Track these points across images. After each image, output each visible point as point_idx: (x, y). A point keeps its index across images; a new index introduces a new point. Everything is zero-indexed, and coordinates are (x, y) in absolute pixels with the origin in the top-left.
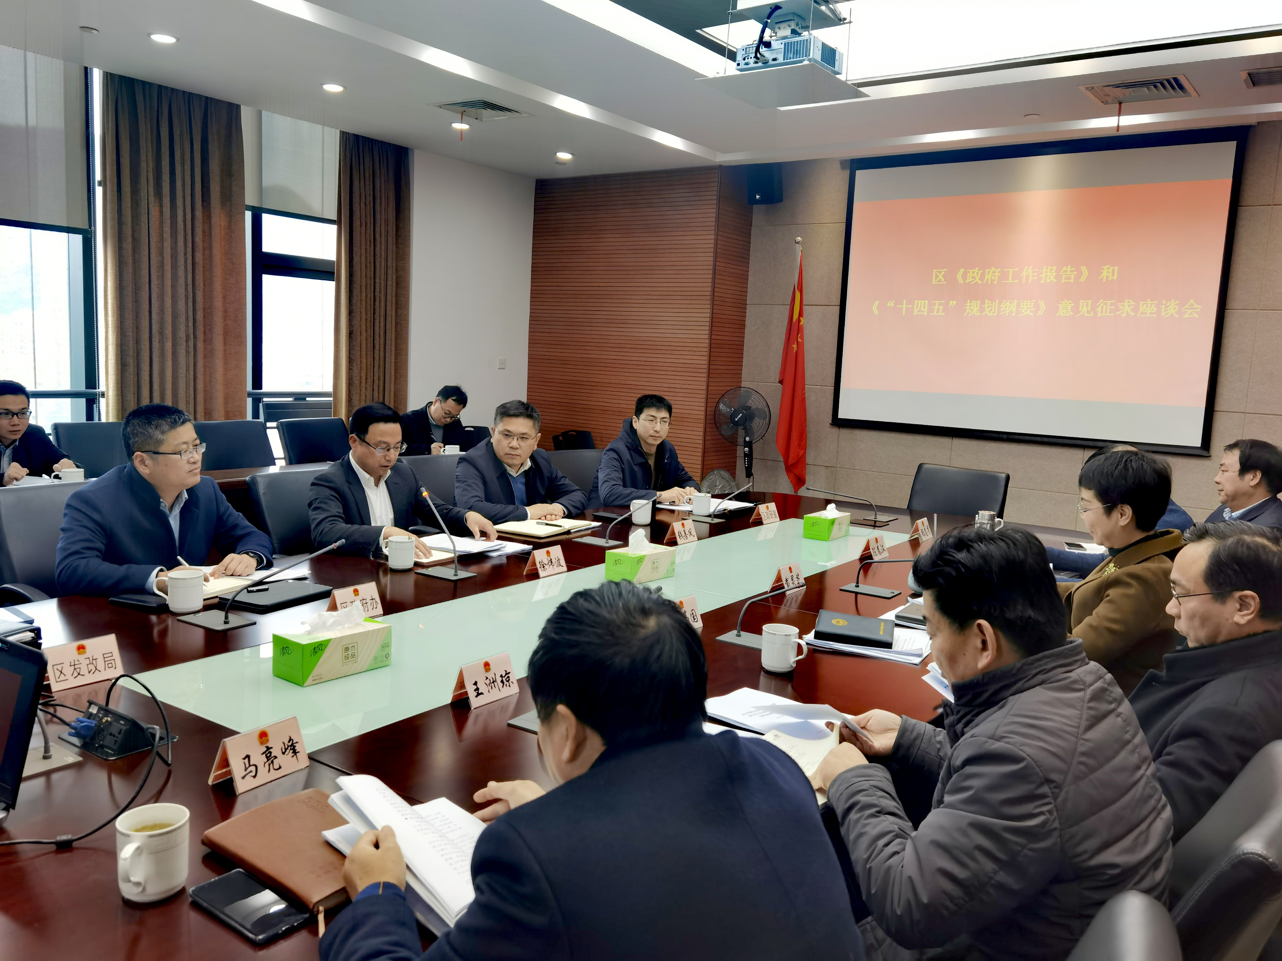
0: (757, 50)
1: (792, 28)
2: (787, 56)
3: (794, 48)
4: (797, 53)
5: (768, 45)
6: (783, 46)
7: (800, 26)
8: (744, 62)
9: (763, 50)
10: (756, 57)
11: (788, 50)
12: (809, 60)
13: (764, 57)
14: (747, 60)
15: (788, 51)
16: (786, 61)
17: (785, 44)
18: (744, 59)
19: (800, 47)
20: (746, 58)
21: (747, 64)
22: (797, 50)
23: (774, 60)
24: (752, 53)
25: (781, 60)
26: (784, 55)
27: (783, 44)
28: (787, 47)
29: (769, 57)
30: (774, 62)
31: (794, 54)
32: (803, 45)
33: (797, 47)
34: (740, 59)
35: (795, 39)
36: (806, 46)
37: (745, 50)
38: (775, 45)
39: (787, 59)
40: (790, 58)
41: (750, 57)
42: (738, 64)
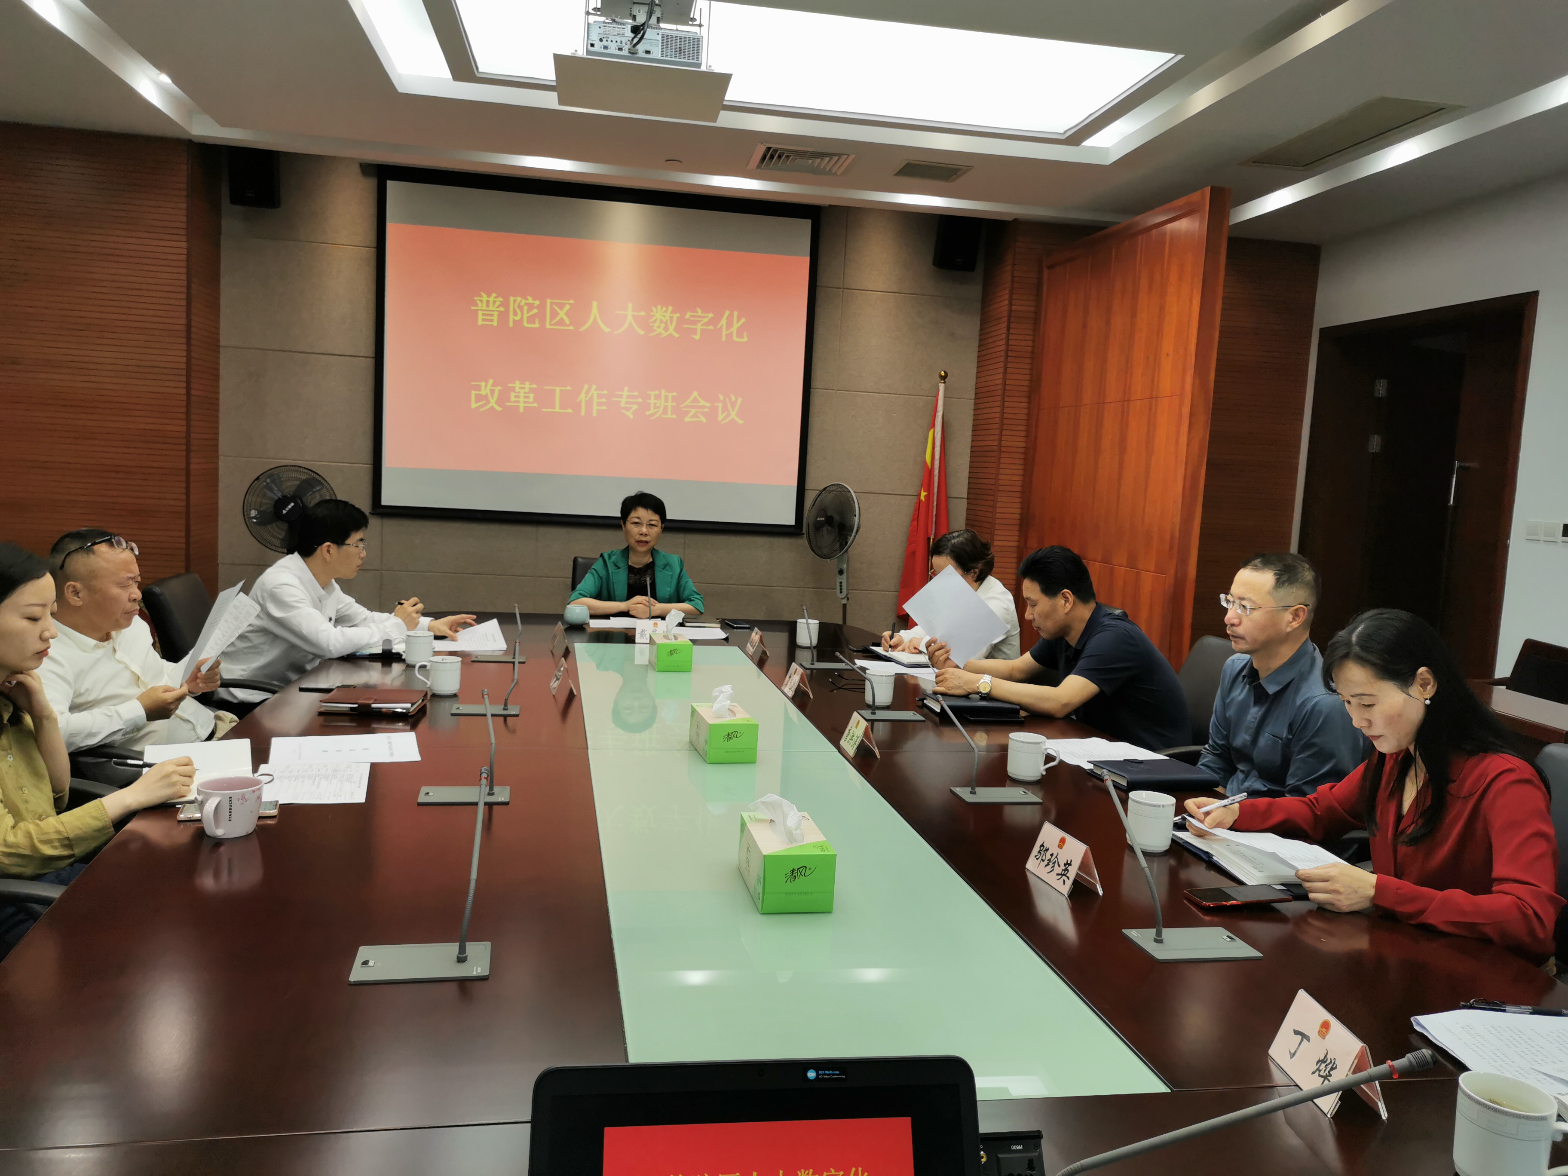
2: (667, 52)
3: (676, 46)
4: (680, 52)
6: (659, 38)
8: (600, 44)
10: (622, 41)
11: (667, 43)
13: (633, 44)
14: (604, 43)
15: (667, 46)
16: (664, 58)
17: (663, 36)
18: (601, 40)
19: (685, 46)
20: (604, 40)
21: (606, 47)
22: (680, 49)
23: (648, 52)
24: (616, 35)
25: (656, 54)
26: (662, 50)
27: (660, 36)
28: (667, 40)
29: (641, 48)
30: (647, 56)
31: (676, 51)
32: (689, 43)
33: (680, 44)
34: (595, 38)
35: (679, 34)
36: (694, 45)
37: (602, 27)
38: (650, 34)
39: (667, 56)
40: (671, 56)
41: (609, 40)
42: (592, 44)
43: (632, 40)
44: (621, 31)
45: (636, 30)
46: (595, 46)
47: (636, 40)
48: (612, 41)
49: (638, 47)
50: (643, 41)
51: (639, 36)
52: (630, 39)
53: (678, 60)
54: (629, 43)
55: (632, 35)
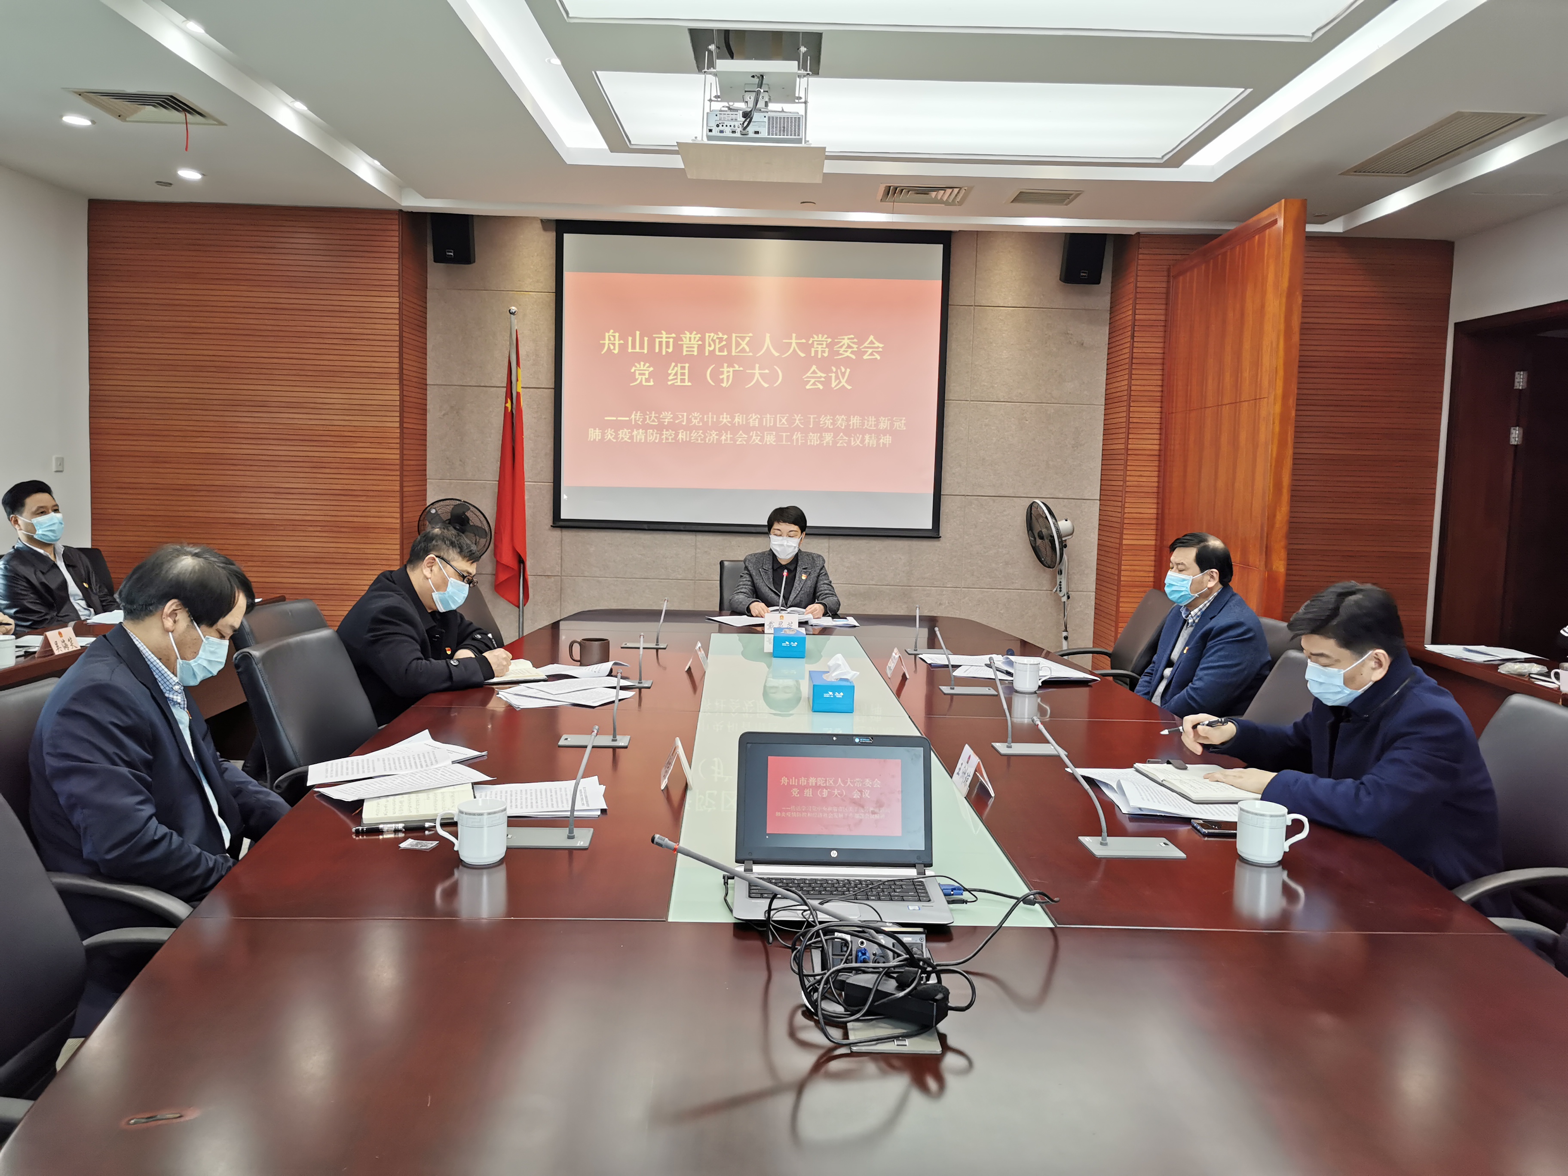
2: (773, 131)
3: (780, 124)
4: (784, 130)
6: (766, 120)
8: (718, 129)
10: (736, 125)
14: (721, 128)
15: (773, 127)
16: (770, 137)
17: (769, 118)
18: (718, 126)
19: (787, 124)
20: (721, 125)
21: (721, 132)
22: (784, 127)
23: (757, 133)
24: (732, 120)
25: (764, 133)
26: (768, 130)
27: (767, 117)
28: (772, 121)
29: (751, 129)
30: (757, 136)
31: (780, 131)
32: (791, 122)
33: (784, 124)
34: (712, 125)
35: (782, 115)
36: (795, 124)
37: (718, 115)
38: (756, 116)
39: (772, 135)
40: (776, 135)
41: (725, 125)
42: (711, 131)
43: (743, 124)
44: (734, 117)
45: (747, 115)
46: (713, 132)
47: (746, 124)
48: (727, 126)
49: (748, 129)
50: (751, 124)
51: (748, 120)
52: (742, 123)
53: (782, 137)
54: (741, 126)
55: (744, 119)
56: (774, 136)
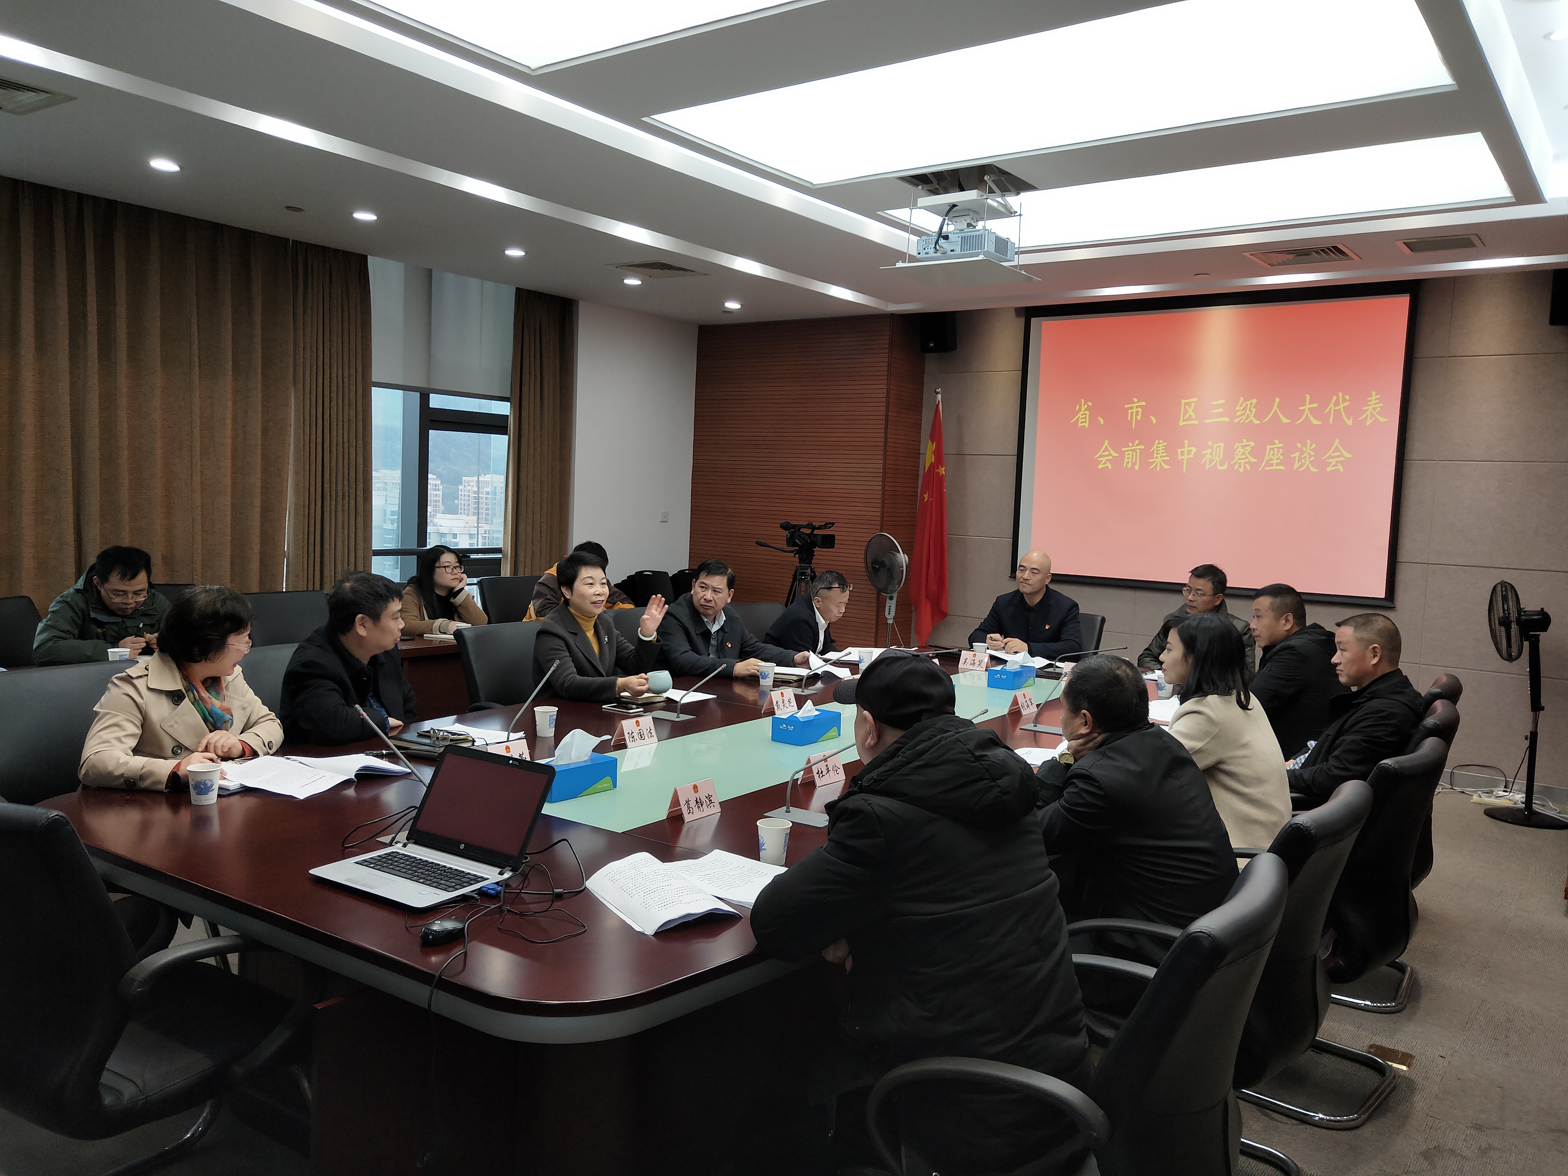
0: (937, 242)
1: (968, 222)
2: (964, 248)
3: (970, 242)
4: (972, 246)
5: (946, 238)
6: (959, 239)
7: (975, 220)
8: (924, 251)
9: (942, 241)
10: (935, 248)
11: (965, 242)
12: (985, 254)
13: (943, 248)
14: (926, 251)
15: (965, 244)
16: (963, 254)
17: (962, 237)
18: (925, 249)
19: (974, 242)
20: (926, 248)
21: (927, 253)
22: (972, 244)
23: (952, 251)
24: (932, 244)
25: (958, 251)
26: (961, 248)
27: (960, 237)
28: (964, 240)
29: (948, 249)
30: (953, 253)
31: (970, 248)
32: (978, 239)
33: (972, 241)
34: (921, 249)
35: (971, 234)
36: (981, 240)
38: (952, 238)
39: (964, 251)
40: (966, 250)
41: (929, 248)
42: (919, 254)
46: (921, 253)
48: (931, 248)
50: (950, 243)
53: (977, 251)
56: (965, 252)
